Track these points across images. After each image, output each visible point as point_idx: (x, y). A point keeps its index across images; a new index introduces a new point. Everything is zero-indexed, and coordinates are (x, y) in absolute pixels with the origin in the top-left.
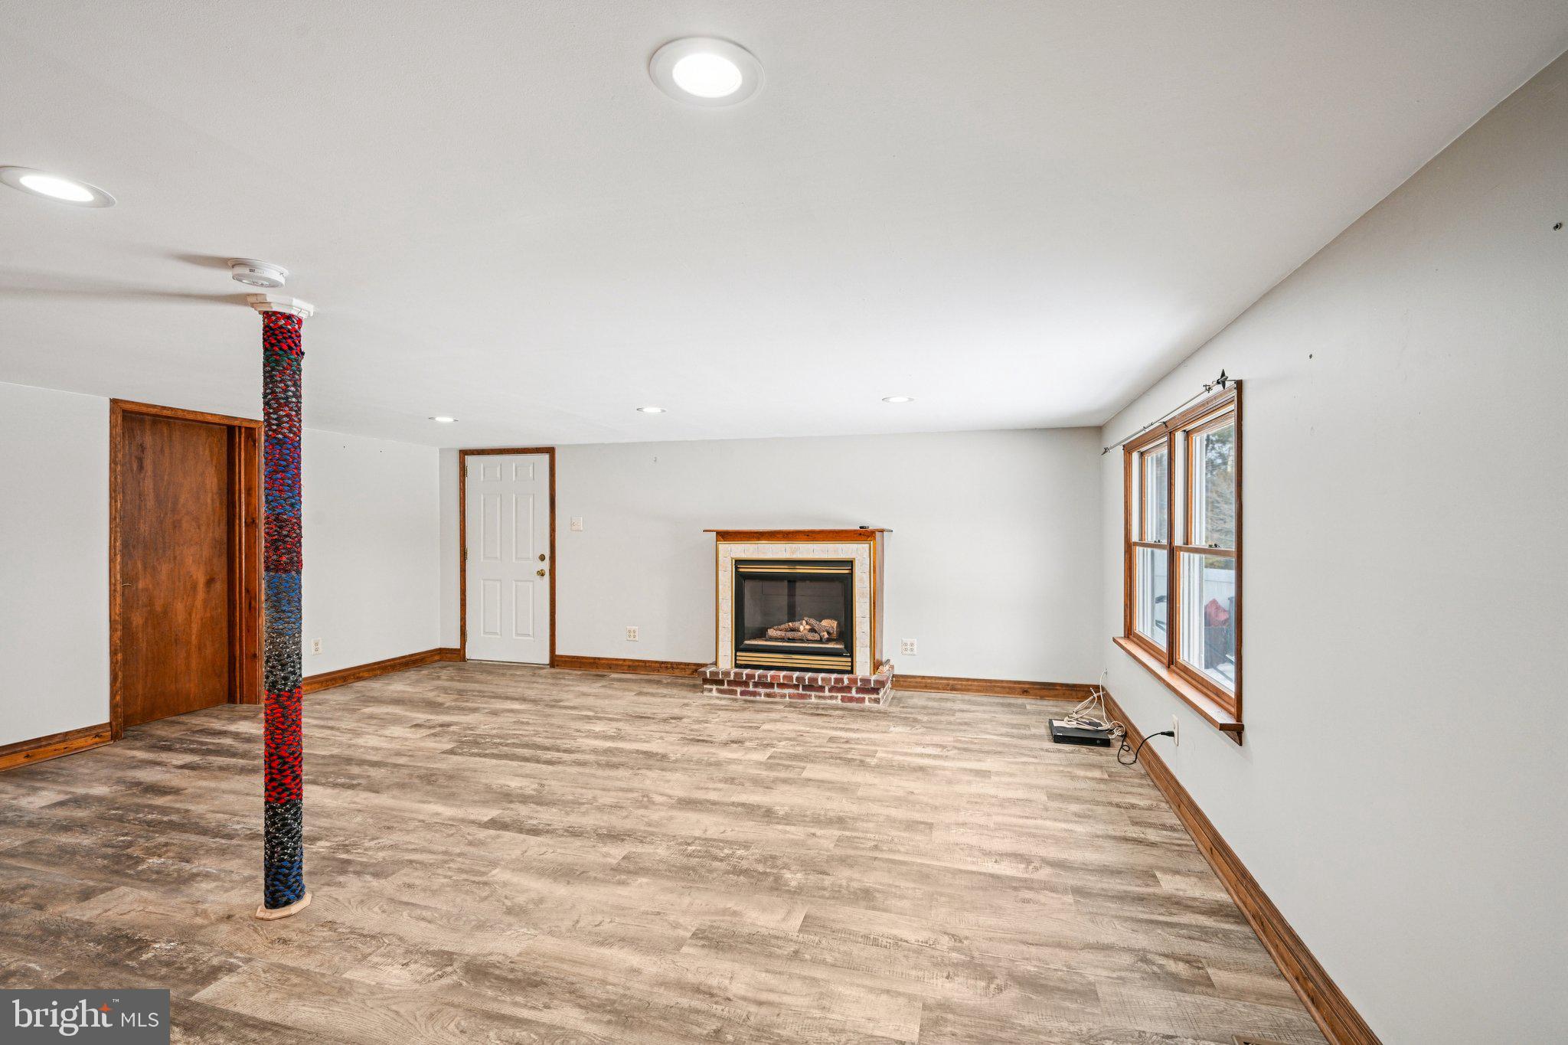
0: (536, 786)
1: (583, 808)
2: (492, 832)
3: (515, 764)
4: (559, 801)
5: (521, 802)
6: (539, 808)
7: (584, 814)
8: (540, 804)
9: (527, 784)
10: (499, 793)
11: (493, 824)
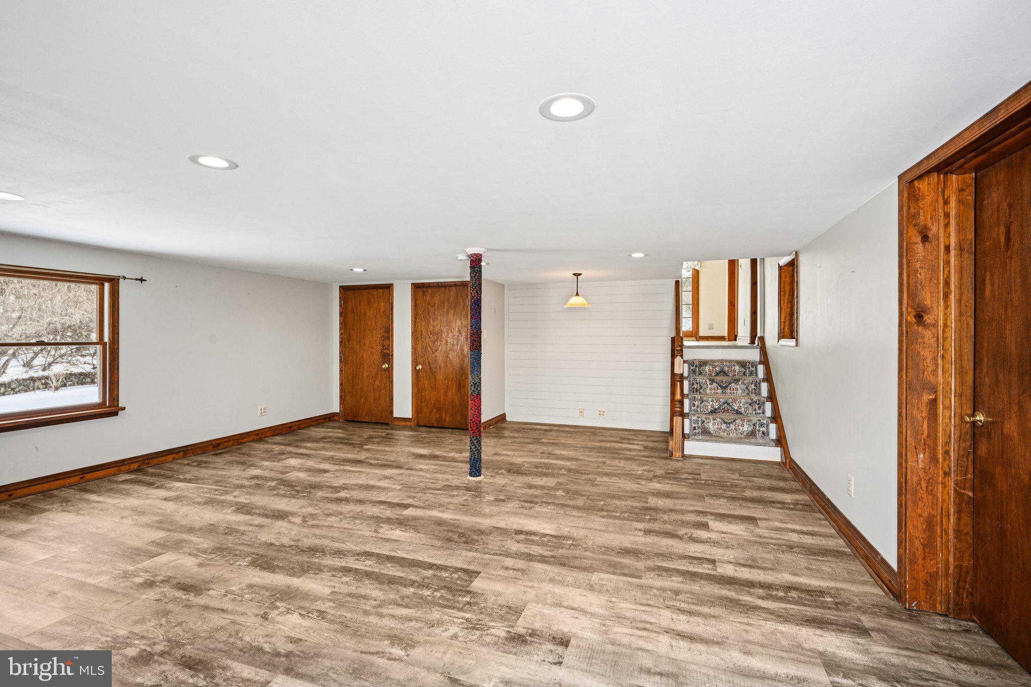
0: (381, 530)
1: (351, 514)
2: (405, 502)
3: (400, 554)
4: (366, 520)
5: (391, 519)
6: (379, 515)
7: (352, 511)
8: (378, 517)
9: (387, 532)
10: (407, 525)
11: (406, 506)
